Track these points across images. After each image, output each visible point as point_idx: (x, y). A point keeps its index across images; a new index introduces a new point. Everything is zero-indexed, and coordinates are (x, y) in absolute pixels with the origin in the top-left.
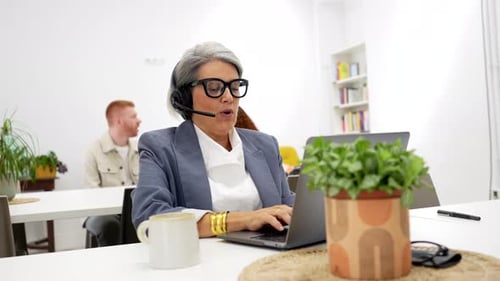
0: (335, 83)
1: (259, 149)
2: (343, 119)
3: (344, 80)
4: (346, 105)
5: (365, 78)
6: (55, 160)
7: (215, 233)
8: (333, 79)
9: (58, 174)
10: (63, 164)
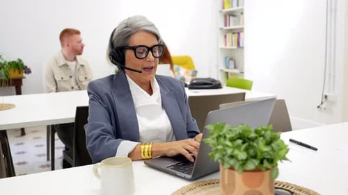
0: (220, 12)
1: (171, 90)
2: (225, 37)
3: (227, 9)
4: (228, 28)
5: (243, 9)
6: (22, 65)
7: (143, 157)
8: (220, 9)
9: (24, 74)
10: (28, 67)
